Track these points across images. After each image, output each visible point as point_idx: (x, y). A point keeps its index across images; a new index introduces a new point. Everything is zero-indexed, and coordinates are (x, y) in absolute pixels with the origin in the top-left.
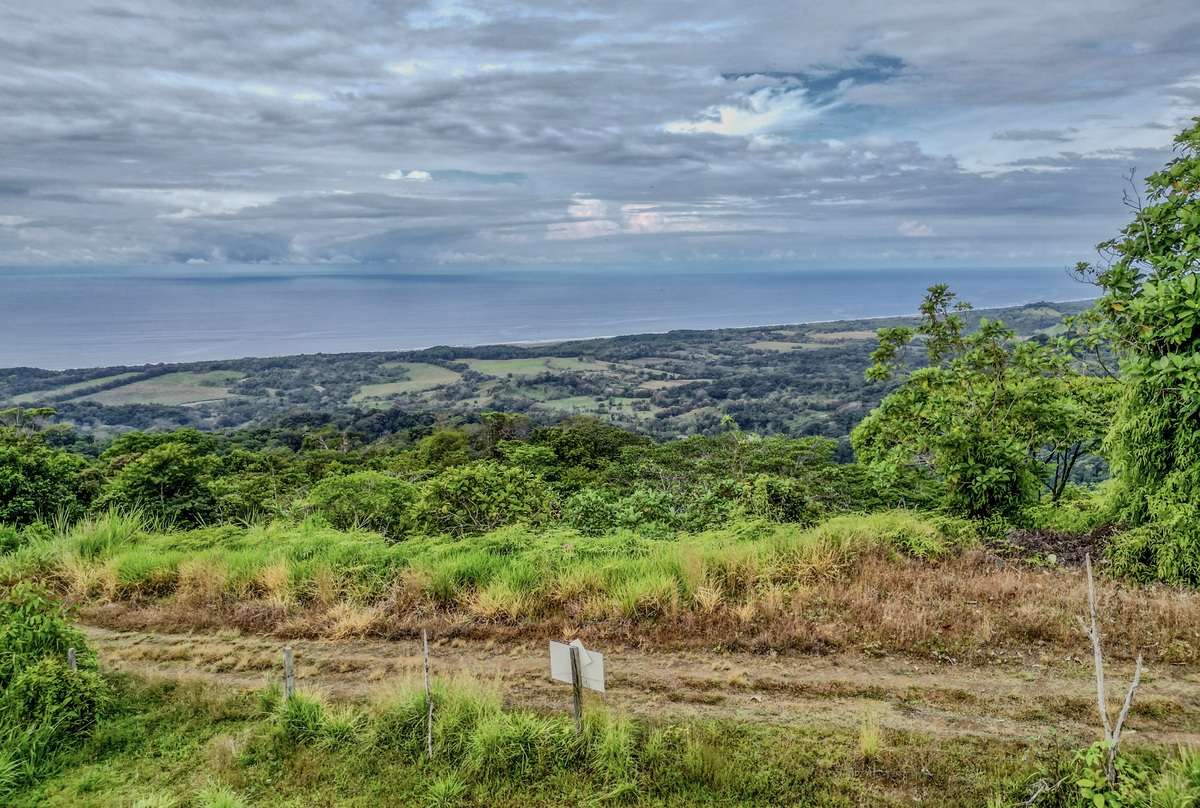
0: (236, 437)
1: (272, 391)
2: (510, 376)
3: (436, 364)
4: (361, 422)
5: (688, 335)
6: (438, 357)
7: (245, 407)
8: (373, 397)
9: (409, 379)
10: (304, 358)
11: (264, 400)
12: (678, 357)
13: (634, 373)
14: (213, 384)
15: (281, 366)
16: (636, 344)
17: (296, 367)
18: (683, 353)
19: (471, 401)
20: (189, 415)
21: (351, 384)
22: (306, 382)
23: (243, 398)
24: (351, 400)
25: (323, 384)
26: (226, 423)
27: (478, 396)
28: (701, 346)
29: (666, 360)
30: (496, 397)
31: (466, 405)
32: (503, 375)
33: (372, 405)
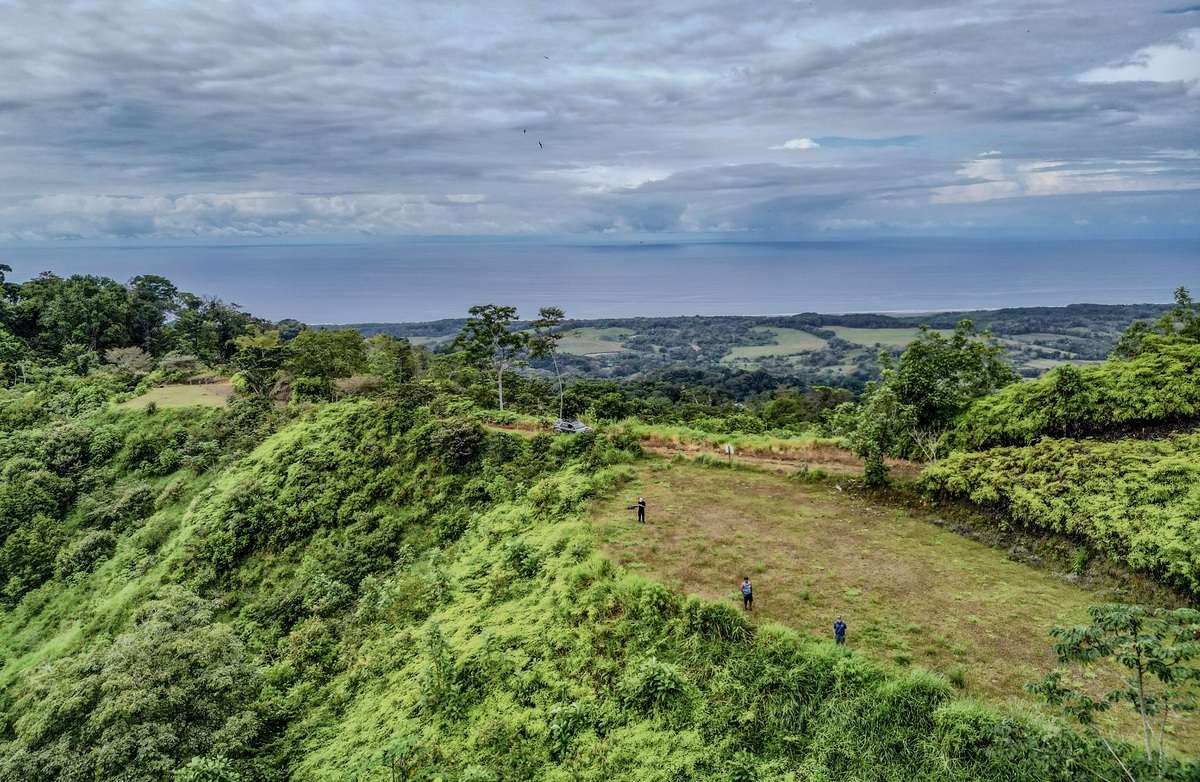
1: (657, 348)
3: (803, 330)
4: (731, 381)
6: (806, 323)
7: (634, 360)
8: (743, 358)
9: (776, 343)
10: (684, 319)
11: (649, 355)
12: (1077, 335)
13: (1020, 350)
14: (609, 339)
15: (665, 326)
17: (677, 328)
18: (1082, 330)
19: (835, 369)
20: (591, 364)
21: (724, 345)
22: (685, 341)
23: (634, 352)
24: (722, 360)
25: (699, 343)
26: (618, 373)
27: (843, 364)
30: (861, 366)
31: (831, 372)
32: (871, 345)
33: (742, 366)
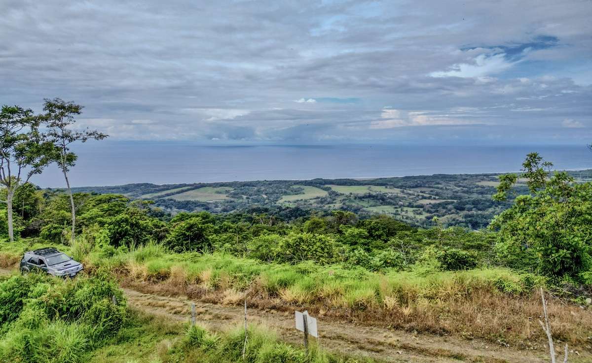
0: (228, 217)
1: (245, 197)
2: (351, 194)
3: (316, 187)
4: (282, 212)
5: (444, 177)
6: (317, 184)
7: (233, 203)
8: (288, 201)
9: (304, 193)
10: (259, 182)
11: (241, 201)
12: (438, 188)
13: (414, 195)
14: (220, 193)
15: (249, 186)
16: (416, 180)
17: (255, 186)
18: (440, 186)
19: (332, 205)
20: (210, 206)
21: (278, 195)
22: (259, 193)
23: (232, 199)
24: (277, 202)
25: (266, 194)
26: (224, 210)
27: (336, 203)
28: (450, 182)
29: (432, 189)
30: (344, 204)
31: (330, 207)
32: (348, 193)
33: (287, 205)
